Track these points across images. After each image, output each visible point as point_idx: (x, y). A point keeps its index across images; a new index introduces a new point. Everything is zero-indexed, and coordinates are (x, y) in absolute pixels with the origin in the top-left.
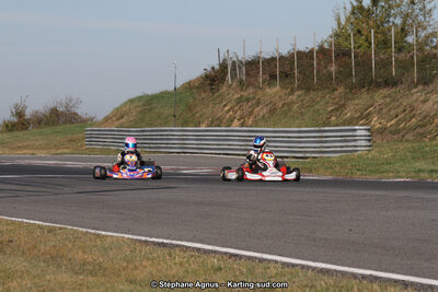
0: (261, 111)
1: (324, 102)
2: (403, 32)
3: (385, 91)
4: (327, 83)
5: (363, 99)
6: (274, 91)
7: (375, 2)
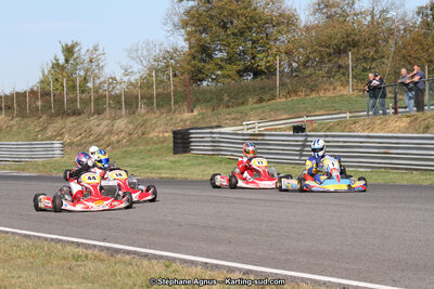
1: (33, 125)
2: (85, 80)
4: (35, 112)
5: (59, 123)
6: (1, 118)
7: (67, 61)
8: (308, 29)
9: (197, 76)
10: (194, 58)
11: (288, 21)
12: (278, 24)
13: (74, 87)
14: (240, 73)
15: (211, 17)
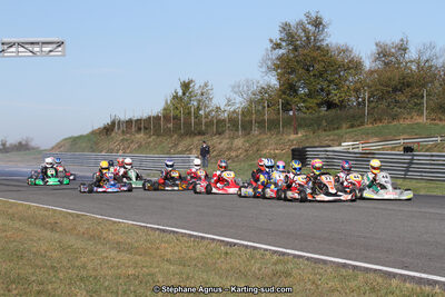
0: (134, 146)
1: (167, 142)
2: (198, 109)
3: (198, 138)
4: (168, 133)
5: (187, 141)
6: (140, 136)
7: (184, 94)
8: (371, 72)
9: (286, 107)
10: (284, 93)
11: (356, 66)
12: (349, 68)
13: (189, 113)
14: (319, 105)
15: (297, 62)
